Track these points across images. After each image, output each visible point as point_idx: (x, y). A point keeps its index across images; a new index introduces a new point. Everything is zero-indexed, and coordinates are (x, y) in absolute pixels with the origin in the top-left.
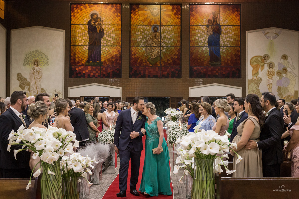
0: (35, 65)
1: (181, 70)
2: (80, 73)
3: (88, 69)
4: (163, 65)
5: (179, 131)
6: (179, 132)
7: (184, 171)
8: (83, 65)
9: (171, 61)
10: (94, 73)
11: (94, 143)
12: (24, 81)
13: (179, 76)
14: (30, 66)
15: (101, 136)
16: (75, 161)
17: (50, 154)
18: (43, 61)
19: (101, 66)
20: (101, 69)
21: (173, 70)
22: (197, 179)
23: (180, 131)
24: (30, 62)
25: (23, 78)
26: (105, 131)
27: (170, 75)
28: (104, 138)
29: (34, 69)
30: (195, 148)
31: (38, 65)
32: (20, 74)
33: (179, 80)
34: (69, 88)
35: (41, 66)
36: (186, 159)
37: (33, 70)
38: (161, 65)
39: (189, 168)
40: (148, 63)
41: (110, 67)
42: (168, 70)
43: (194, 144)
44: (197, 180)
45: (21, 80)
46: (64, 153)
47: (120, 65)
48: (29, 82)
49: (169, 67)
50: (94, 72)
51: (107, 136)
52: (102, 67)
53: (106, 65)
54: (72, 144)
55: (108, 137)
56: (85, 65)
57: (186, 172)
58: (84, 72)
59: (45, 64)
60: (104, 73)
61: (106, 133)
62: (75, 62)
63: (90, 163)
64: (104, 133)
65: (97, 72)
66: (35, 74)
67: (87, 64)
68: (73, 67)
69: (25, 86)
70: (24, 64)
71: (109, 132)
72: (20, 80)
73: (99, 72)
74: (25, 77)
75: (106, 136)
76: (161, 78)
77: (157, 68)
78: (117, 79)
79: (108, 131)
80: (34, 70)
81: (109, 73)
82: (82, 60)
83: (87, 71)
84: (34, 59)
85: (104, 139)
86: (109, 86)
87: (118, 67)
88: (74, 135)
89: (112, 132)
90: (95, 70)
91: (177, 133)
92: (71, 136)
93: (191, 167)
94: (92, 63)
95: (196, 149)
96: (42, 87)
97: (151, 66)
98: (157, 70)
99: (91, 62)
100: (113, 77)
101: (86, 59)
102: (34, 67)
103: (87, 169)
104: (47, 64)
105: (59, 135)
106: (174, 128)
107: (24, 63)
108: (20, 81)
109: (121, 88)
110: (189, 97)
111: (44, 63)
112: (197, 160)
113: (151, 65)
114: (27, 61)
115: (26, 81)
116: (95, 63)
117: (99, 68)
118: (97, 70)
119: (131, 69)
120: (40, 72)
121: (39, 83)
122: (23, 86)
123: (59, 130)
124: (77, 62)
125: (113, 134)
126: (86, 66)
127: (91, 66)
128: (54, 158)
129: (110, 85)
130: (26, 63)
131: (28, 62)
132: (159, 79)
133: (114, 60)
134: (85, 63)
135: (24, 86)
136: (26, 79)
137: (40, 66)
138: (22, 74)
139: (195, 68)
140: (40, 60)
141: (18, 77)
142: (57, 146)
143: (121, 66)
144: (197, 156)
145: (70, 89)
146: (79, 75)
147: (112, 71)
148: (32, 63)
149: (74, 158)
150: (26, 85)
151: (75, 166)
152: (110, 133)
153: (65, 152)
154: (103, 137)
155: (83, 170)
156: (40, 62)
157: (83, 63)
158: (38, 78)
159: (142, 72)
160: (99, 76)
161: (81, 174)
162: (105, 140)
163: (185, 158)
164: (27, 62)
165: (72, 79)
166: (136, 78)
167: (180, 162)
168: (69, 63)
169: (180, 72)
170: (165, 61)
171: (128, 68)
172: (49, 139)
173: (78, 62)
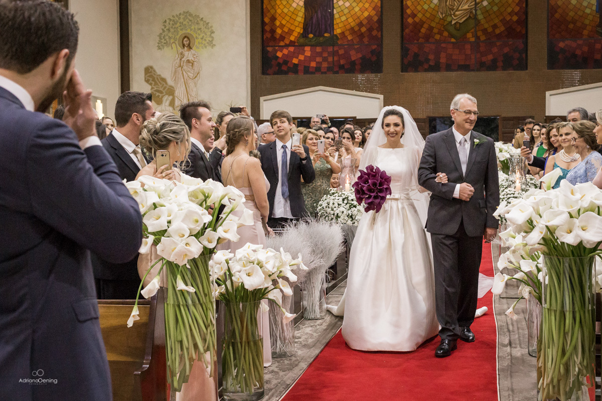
0: (184, 46)
1: (526, 48)
2: (286, 62)
3: (303, 52)
4: (483, 38)
5: (514, 194)
6: (514, 196)
7: (520, 288)
8: (292, 44)
9: (503, 28)
10: (317, 63)
11: (307, 222)
12: (161, 83)
13: (522, 65)
14: (172, 49)
15: (325, 205)
16: (250, 262)
17: (182, 241)
18: (201, 36)
20: (335, 53)
21: (506, 50)
22: (549, 307)
23: (517, 193)
24: (172, 41)
25: (157, 79)
26: (333, 194)
27: (500, 64)
28: (333, 210)
29: (182, 55)
30: (542, 228)
31: (189, 47)
32: (152, 67)
33: (522, 73)
34: (262, 99)
35: (197, 48)
36: (524, 259)
37: (180, 60)
38: (478, 38)
39: (532, 280)
40: (446, 33)
41: (356, 47)
42: (495, 50)
43: (541, 217)
44: (548, 309)
45: (153, 83)
46: (218, 240)
47: (380, 41)
48: (173, 87)
49: (498, 44)
50: (319, 59)
51: (339, 204)
52: (336, 49)
53: (346, 43)
54: (238, 218)
55: (342, 209)
56: (296, 44)
57: (525, 291)
58: (295, 61)
59: (207, 45)
60: (342, 62)
61: (337, 198)
62: (273, 38)
63: (289, 268)
64: (332, 197)
65: (325, 59)
66: (185, 67)
67: (302, 40)
68: (269, 49)
69: (162, 97)
70: (160, 45)
71: (344, 197)
72: (151, 81)
73: (330, 59)
74: (163, 76)
75: (336, 205)
76: (478, 70)
77: (468, 47)
78: (372, 76)
79: (340, 193)
80: (183, 59)
81: (354, 61)
82: (290, 32)
83: (301, 57)
84: (181, 32)
85: (332, 212)
86: (354, 92)
87: (374, 47)
88: (241, 196)
89: (350, 195)
90: (320, 54)
91: (509, 198)
92: (234, 200)
93: (537, 278)
94: (313, 38)
95: (545, 230)
96: (200, 98)
97: (453, 43)
98: (468, 52)
99: (311, 35)
100: (362, 71)
102: (182, 51)
103: (280, 281)
104: (211, 44)
105: (205, 196)
106: (505, 187)
107: (160, 42)
108: (151, 84)
109: (381, 97)
110: (547, 115)
111: (204, 42)
112: (551, 260)
113: (453, 40)
114: (167, 37)
115: (165, 85)
116: (321, 39)
117: (330, 49)
118: (325, 55)
119: (405, 51)
120: (195, 63)
121: (195, 89)
122: (159, 96)
123: (206, 185)
124: (278, 37)
125: (352, 200)
126: (299, 46)
127: (311, 46)
128: (190, 251)
129: (356, 90)
130: (163, 42)
131: (168, 40)
132: (472, 73)
133: (363, 29)
134: (298, 38)
135: (161, 95)
136: (164, 80)
137: (194, 48)
138: (155, 67)
139: (561, 45)
141: (148, 76)
142: (197, 221)
143: (380, 45)
144: (549, 249)
145: (264, 101)
146: (284, 68)
147: (360, 55)
148: (177, 42)
149: (247, 256)
150: (165, 94)
151: (249, 275)
152: (346, 198)
153: (219, 238)
154: (330, 209)
155: (269, 284)
156: (196, 40)
157: (292, 38)
158: (191, 77)
159: (431, 57)
160: (330, 69)
161: (266, 292)
162: (334, 214)
163: (522, 256)
164: (165, 40)
165: (268, 78)
166: (416, 70)
167: (509, 266)
168: (260, 41)
169: (524, 55)
170: (486, 29)
171: (399, 50)
172: (179, 205)
173: (282, 38)
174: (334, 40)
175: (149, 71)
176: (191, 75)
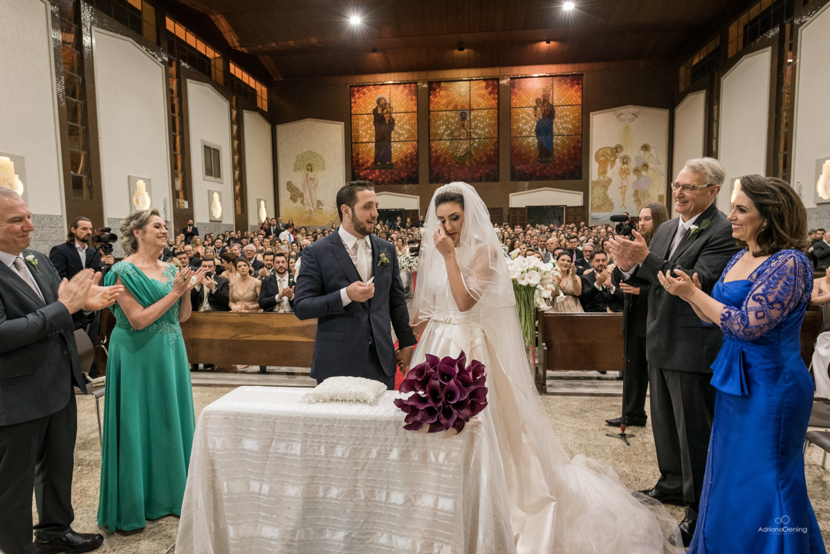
0: (308, 170)
1: (498, 170)
3: (375, 173)
4: (474, 164)
8: (368, 168)
9: (485, 159)
10: (383, 179)
12: (296, 191)
13: (496, 179)
19: (391, 169)
20: (392, 173)
21: (487, 171)
25: (294, 188)
27: (484, 179)
29: (308, 175)
31: (311, 171)
32: (290, 182)
33: (496, 184)
38: (472, 164)
40: (454, 162)
41: (404, 169)
42: (481, 171)
45: (292, 191)
47: (417, 166)
48: (303, 193)
49: (483, 167)
50: (383, 177)
53: (399, 167)
59: (321, 169)
60: (396, 178)
62: (358, 165)
65: (387, 177)
66: (309, 182)
67: (374, 166)
68: (356, 171)
69: (297, 198)
70: (295, 170)
72: (290, 190)
73: (390, 176)
74: (297, 187)
77: (466, 169)
78: (413, 186)
80: (308, 177)
81: (403, 177)
82: (368, 161)
83: (374, 176)
84: (306, 162)
86: (403, 195)
87: (414, 169)
90: (384, 174)
94: (380, 165)
96: (318, 199)
98: (466, 172)
99: (379, 163)
100: (408, 183)
101: (372, 160)
102: (307, 173)
104: (323, 168)
107: (295, 168)
109: (418, 197)
110: (510, 206)
113: (458, 165)
114: (299, 165)
116: (385, 165)
117: (390, 171)
118: (387, 174)
119: (431, 172)
120: (315, 180)
121: (315, 194)
122: (295, 198)
124: (360, 164)
130: (297, 168)
131: (299, 167)
133: (408, 160)
134: (372, 165)
136: (297, 189)
137: (314, 171)
138: (293, 182)
139: (518, 168)
140: (314, 164)
141: (289, 187)
143: (418, 168)
147: (406, 174)
148: (304, 168)
150: (298, 196)
157: (369, 165)
158: (313, 188)
159: (446, 175)
160: (389, 182)
168: (350, 167)
169: (497, 174)
170: (476, 159)
171: (428, 169)
173: (363, 165)
174: (392, 165)
175: (289, 184)
176: (313, 186)
